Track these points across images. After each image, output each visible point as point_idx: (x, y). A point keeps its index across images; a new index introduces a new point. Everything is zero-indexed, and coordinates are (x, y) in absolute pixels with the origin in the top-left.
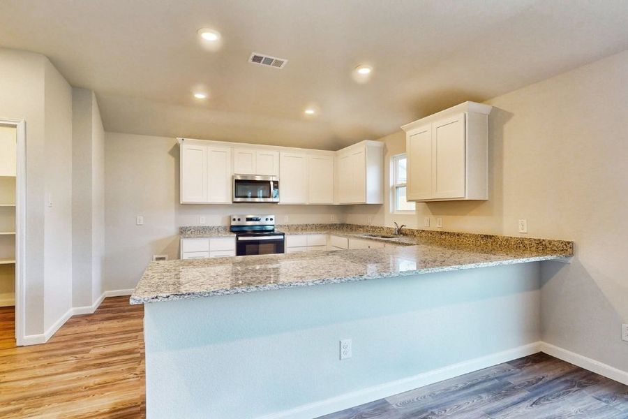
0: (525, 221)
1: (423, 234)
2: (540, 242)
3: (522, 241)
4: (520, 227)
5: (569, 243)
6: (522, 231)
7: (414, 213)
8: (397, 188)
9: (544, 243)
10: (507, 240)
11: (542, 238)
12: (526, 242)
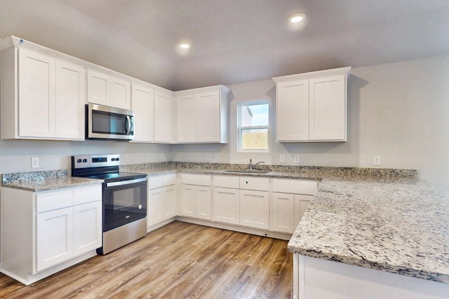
0: (379, 157)
1: (280, 168)
2: (393, 171)
3: (378, 171)
4: (374, 161)
5: (415, 171)
6: (377, 164)
7: (267, 152)
8: (241, 130)
9: (396, 171)
10: (365, 170)
11: (394, 168)
12: (382, 171)
